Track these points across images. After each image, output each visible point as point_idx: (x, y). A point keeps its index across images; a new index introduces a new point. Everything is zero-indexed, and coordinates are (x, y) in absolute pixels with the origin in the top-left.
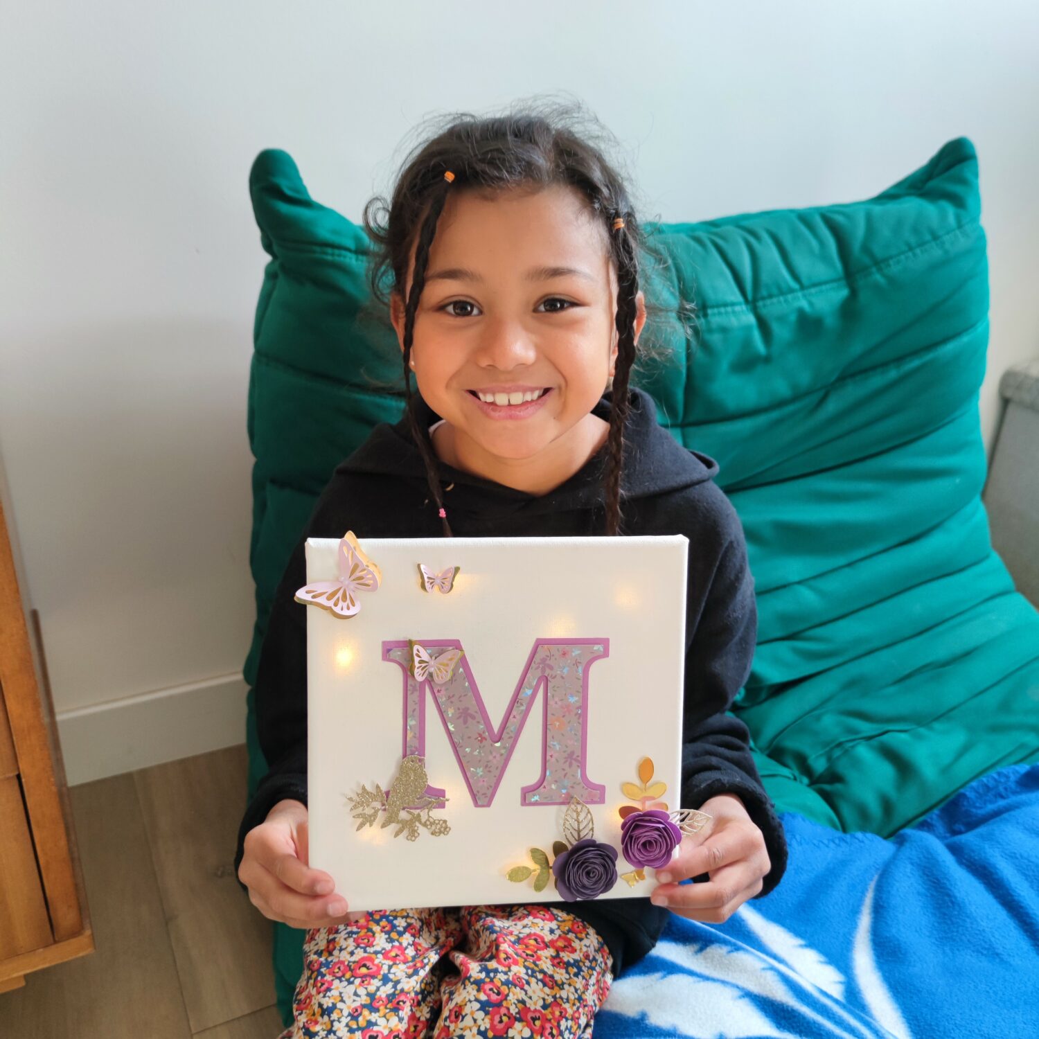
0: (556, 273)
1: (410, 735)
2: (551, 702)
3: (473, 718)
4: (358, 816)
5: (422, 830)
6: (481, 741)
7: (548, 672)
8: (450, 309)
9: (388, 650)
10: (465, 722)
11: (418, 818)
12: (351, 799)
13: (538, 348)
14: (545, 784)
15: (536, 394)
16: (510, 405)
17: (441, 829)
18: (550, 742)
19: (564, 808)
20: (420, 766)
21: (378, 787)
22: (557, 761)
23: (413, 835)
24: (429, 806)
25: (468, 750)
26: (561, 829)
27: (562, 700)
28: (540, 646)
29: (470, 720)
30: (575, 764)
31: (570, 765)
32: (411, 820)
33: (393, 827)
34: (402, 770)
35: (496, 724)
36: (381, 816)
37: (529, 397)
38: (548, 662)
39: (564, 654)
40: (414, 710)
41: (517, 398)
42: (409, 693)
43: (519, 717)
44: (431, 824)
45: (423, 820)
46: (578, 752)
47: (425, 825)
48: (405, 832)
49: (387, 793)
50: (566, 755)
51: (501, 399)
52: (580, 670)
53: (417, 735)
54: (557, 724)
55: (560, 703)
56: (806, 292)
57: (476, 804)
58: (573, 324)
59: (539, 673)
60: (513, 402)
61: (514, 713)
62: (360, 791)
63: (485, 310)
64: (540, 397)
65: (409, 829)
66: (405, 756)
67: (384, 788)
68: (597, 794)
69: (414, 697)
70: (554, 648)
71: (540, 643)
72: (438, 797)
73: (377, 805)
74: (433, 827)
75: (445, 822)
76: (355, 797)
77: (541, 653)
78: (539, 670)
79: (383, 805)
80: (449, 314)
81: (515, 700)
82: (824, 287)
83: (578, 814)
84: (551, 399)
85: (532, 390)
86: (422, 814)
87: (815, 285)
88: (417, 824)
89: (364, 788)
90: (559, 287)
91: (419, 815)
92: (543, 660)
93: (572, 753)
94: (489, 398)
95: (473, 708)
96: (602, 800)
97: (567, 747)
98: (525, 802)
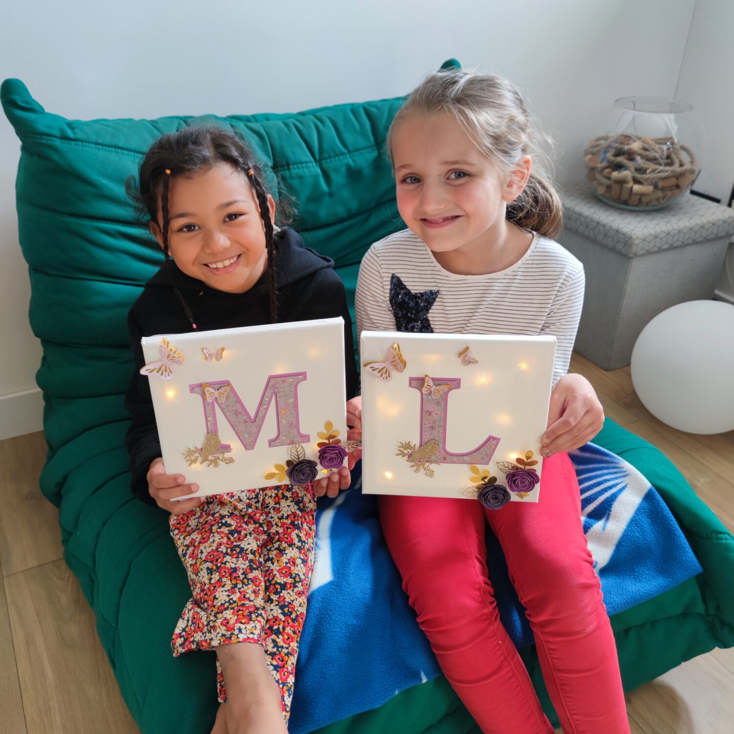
0: (229, 204)
1: (209, 424)
2: (279, 403)
3: (240, 414)
4: (188, 461)
5: (220, 463)
6: (245, 423)
7: (276, 390)
8: (185, 230)
9: (192, 389)
10: (237, 416)
11: (218, 458)
12: (184, 454)
13: (230, 239)
14: (279, 437)
15: (235, 259)
16: (225, 267)
17: (231, 461)
18: (280, 420)
19: (290, 446)
20: (216, 437)
21: (196, 448)
22: (285, 427)
23: (216, 465)
24: (223, 453)
25: (240, 427)
26: (290, 455)
27: (285, 401)
28: (271, 380)
29: (239, 415)
30: (294, 428)
31: (291, 429)
32: (215, 459)
33: (206, 463)
34: (208, 440)
35: (252, 415)
36: (200, 459)
37: (232, 261)
38: (276, 386)
39: (284, 381)
40: (210, 413)
41: (227, 263)
42: (206, 406)
43: (263, 411)
44: (225, 460)
45: (221, 459)
46: (295, 422)
47: (222, 461)
48: (213, 464)
49: (201, 449)
50: (288, 424)
51: (220, 265)
52: (293, 387)
53: (213, 424)
54: (283, 412)
55: (284, 403)
56: (352, 154)
57: (246, 449)
58: (243, 224)
59: (272, 391)
60: (226, 265)
61: (261, 409)
62: (188, 451)
63: (201, 227)
64: (237, 259)
65: (215, 462)
66: (208, 433)
67: (199, 447)
68: (306, 438)
69: (209, 408)
70: (278, 380)
71: (271, 378)
72: (227, 448)
73: (197, 455)
74: (226, 461)
75: (232, 458)
76: (186, 453)
77: (272, 382)
78: (272, 389)
79: (200, 454)
80: (185, 232)
81: (261, 404)
82: (363, 151)
83: (297, 449)
84: (242, 259)
85: (233, 257)
86: (220, 456)
87: (357, 150)
88: (218, 460)
89: (189, 449)
90: (232, 209)
91: (218, 457)
92: (273, 385)
93: (292, 423)
94: (214, 266)
95: (240, 409)
96: (309, 441)
97: (289, 421)
98: (270, 445)
